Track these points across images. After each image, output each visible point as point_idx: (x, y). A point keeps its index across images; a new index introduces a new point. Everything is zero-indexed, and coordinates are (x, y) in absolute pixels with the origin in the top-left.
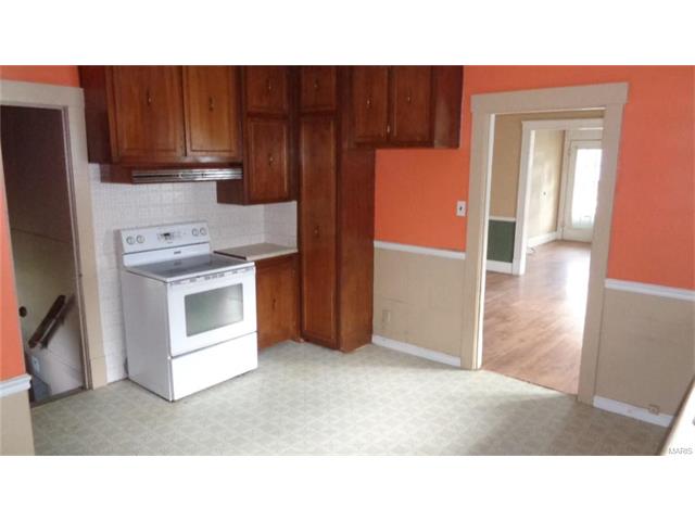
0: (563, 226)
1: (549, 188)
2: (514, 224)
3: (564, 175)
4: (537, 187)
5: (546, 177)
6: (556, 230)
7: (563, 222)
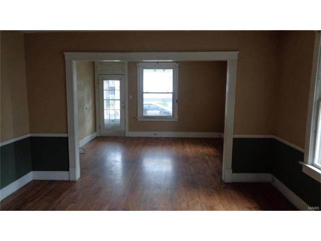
0: (100, 128)
1: (89, 105)
2: (67, 138)
3: (97, 96)
4: (81, 106)
5: (86, 98)
6: (96, 131)
7: (99, 126)
